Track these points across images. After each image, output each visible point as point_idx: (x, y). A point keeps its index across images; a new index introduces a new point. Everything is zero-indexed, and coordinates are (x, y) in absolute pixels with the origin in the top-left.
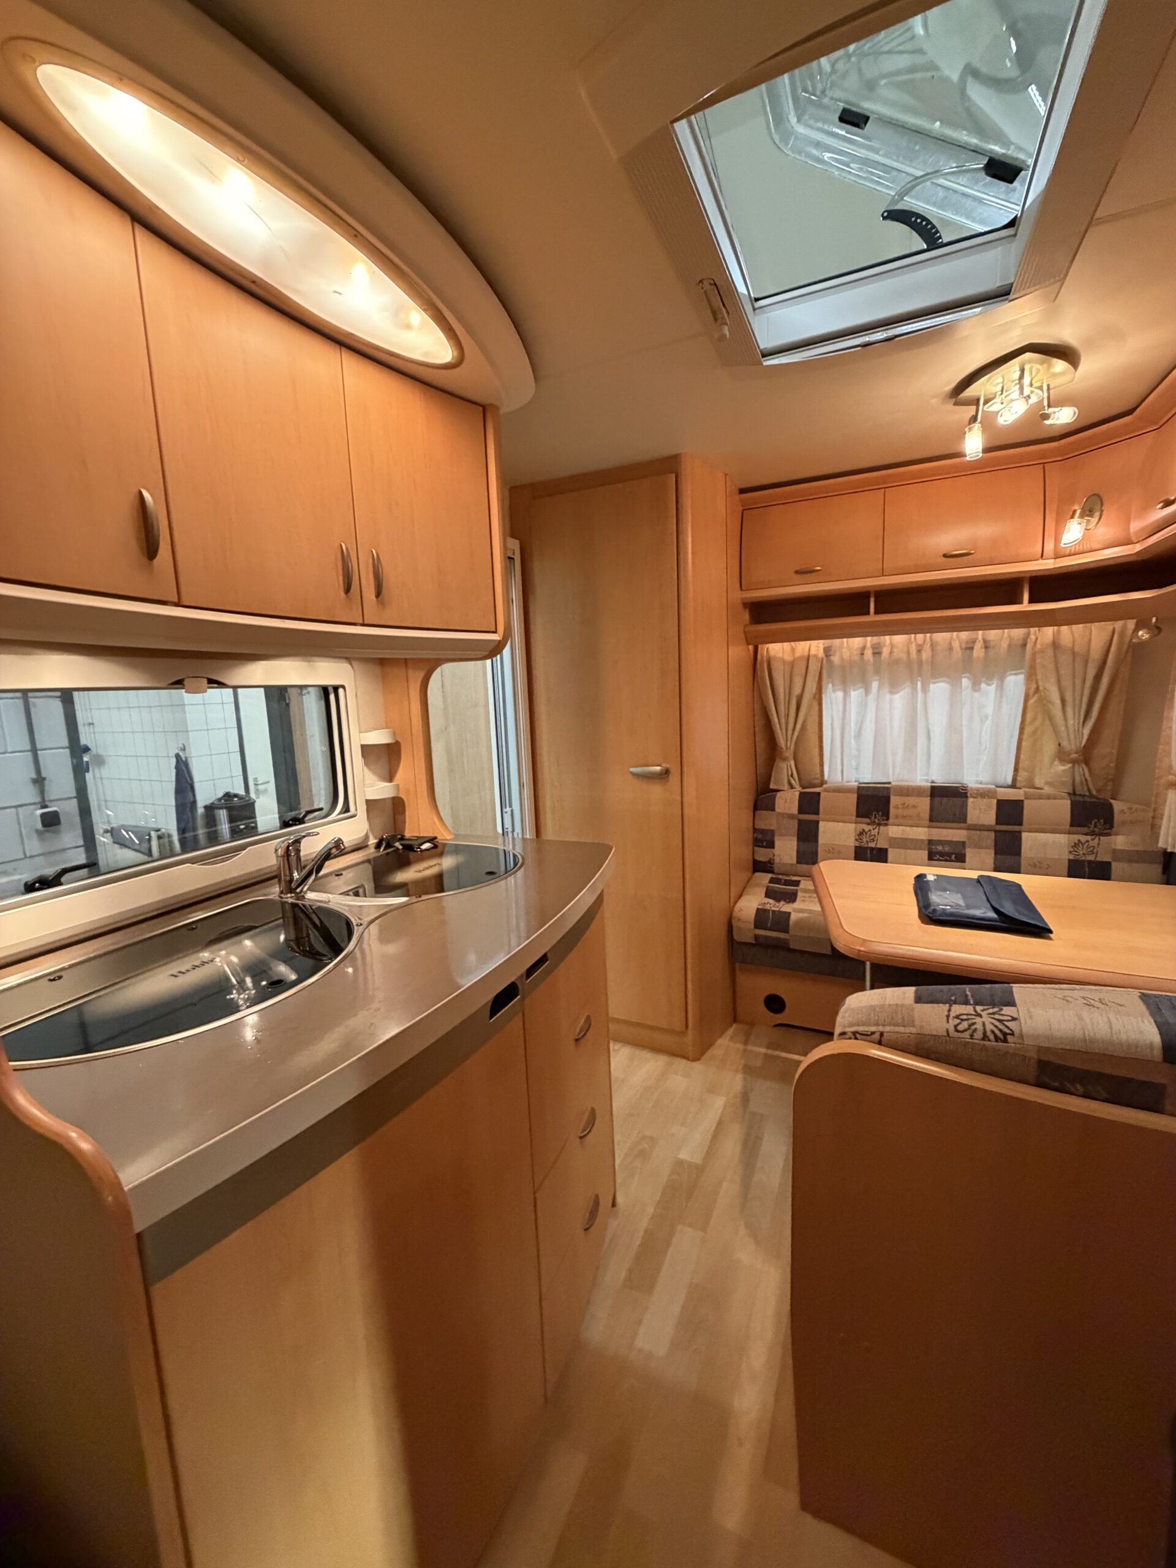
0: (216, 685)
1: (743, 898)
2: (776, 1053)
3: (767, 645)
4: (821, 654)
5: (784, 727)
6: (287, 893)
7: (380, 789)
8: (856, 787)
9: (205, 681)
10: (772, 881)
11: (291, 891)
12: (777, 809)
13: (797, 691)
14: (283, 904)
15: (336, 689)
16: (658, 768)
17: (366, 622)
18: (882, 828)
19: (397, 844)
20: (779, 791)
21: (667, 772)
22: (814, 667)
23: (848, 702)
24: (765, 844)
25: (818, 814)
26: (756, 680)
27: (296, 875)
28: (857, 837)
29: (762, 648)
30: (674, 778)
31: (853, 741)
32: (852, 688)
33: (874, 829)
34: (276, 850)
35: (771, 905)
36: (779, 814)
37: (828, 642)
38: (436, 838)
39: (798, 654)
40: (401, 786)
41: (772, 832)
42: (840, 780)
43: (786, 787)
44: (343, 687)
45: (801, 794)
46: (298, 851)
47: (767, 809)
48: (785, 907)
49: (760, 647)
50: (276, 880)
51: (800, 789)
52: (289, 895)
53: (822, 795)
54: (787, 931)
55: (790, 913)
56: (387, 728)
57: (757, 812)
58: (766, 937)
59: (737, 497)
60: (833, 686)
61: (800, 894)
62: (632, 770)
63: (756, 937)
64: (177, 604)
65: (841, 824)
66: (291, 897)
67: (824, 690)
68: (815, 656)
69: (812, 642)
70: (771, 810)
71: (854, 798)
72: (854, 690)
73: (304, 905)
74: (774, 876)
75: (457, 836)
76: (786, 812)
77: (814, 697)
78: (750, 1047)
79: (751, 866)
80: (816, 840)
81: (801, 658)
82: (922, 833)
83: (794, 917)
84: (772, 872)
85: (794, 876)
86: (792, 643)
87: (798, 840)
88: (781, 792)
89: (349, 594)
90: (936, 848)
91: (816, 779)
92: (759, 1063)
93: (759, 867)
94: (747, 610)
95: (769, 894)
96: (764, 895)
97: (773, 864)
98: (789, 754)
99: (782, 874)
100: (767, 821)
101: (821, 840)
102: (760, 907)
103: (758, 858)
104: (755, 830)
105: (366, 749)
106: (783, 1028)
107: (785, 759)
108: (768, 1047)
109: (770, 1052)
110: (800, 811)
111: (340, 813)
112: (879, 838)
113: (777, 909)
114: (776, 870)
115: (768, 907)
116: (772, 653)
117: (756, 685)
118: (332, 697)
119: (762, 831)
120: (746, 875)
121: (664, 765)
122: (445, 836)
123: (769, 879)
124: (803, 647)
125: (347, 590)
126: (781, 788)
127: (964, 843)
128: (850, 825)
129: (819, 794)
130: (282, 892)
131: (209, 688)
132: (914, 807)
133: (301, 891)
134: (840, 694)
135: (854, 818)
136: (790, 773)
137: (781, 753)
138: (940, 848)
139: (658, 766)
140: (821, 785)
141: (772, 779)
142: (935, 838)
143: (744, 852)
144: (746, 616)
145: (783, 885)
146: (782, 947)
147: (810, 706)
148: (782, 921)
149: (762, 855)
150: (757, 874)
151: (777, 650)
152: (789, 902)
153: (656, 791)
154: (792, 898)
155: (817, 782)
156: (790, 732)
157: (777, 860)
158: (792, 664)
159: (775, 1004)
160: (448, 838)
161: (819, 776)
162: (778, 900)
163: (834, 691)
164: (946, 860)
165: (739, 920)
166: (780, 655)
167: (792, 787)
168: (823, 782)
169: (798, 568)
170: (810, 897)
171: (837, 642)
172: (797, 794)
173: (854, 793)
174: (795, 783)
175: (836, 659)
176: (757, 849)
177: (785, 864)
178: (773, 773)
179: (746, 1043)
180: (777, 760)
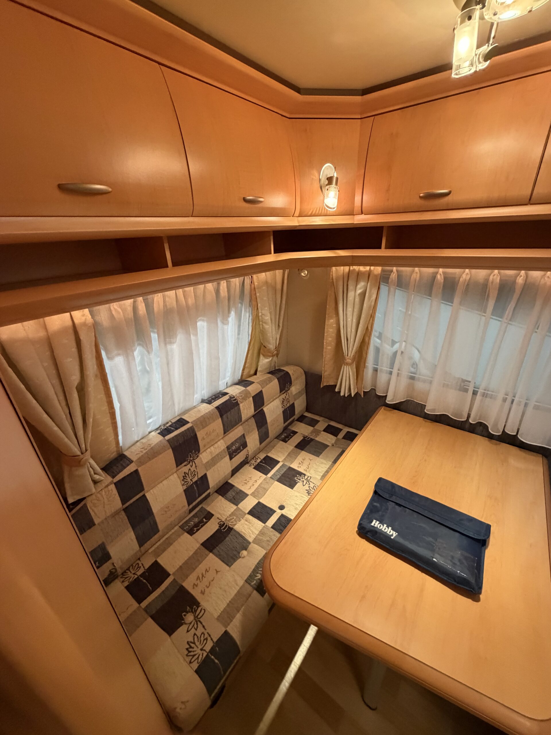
18: (196, 461)
28: (183, 482)
33: (191, 466)
45: (117, 485)
82: (221, 445)
90: (232, 449)
112: (198, 470)
127: (244, 435)
128: (171, 477)
129: (136, 472)
132: (214, 431)
138: (234, 448)
142: (229, 443)
164: (239, 453)
172: (113, 487)
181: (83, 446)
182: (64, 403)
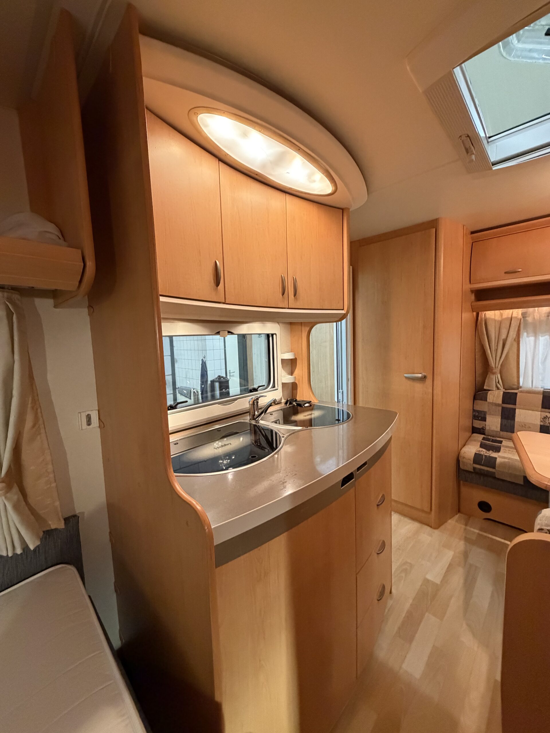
0: (230, 334)
1: (466, 446)
2: (485, 534)
3: (485, 312)
4: (520, 316)
5: (494, 356)
6: (252, 420)
7: (288, 379)
8: (542, 391)
9: (227, 332)
10: (484, 439)
11: (254, 419)
12: (488, 400)
13: (503, 336)
14: (251, 424)
15: (272, 335)
16: (420, 375)
17: (289, 307)
19: (294, 403)
20: (490, 390)
21: (424, 378)
22: (514, 324)
23: (537, 343)
24: (480, 418)
25: (515, 404)
26: (477, 330)
27: (256, 413)
29: (481, 314)
30: (429, 381)
31: (540, 365)
32: (540, 335)
34: (249, 402)
35: (484, 452)
36: (489, 403)
37: (524, 310)
38: (311, 402)
39: (505, 316)
40: (297, 377)
41: (485, 413)
42: (531, 387)
43: (494, 389)
44: (276, 334)
46: (258, 402)
47: (481, 400)
48: (494, 455)
49: (480, 313)
50: (248, 414)
51: (504, 390)
52: (253, 421)
53: (518, 394)
54: (494, 467)
55: (496, 458)
56: (291, 352)
57: (475, 401)
58: (480, 469)
59: (470, 236)
60: (527, 334)
61: (502, 448)
62: (405, 375)
63: (474, 468)
64: (224, 303)
65: (530, 412)
66: (254, 422)
67: (521, 336)
68: (516, 317)
69: (514, 310)
70: (484, 401)
71: (541, 397)
72: (542, 336)
73: (259, 426)
74: (485, 436)
75: (320, 401)
76: (494, 402)
77: (515, 340)
78: (468, 528)
79: (471, 430)
80: (514, 419)
81: (507, 319)
83: (498, 460)
84: (484, 434)
85: (498, 437)
86: (501, 311)
87: (502, 418)
88: (491, 391)
89: (284, 296)
91: (515, 385)
92: (474, 538)
93: (475, 430)
94: (473, 294)
95: (482, 446)
96: (479, 446)
97: (485, 430)
98: (497, 370)
99: (491, 436)
100: (481, 406)
101: (517, 419)
102: (477, 452)
103: (475, 425)
104: (474, 410)
105: (283, 360)
106: (490, 521)
107: (494, 373)
108: (481, 530)
109: (481, 533)
110: (503, 402)
111: (271, 388)
113: (488, 455)
114: (486, 434)
115: (482, 453)
116: (487, 316)
117: (477, 333)
118: (271, 338)
119: (478, 411)
120: (468, 434)
121: (424, 374)
122: (315, 401)
123: (483, 437)
124: (507, 313)
125: (283, 294)
126: (492, 389)
130: (250, 419)
131: (228, 335)
133: (258, 420)
134: (532, 339)
135: (540, 408)
136: (497, 381)
137: (492, 370)
139: (420, 374)
140: (518, 389)
141: (486, 384)
143: (467, 422)
144: (473, 297)
145: (491, 442)
146: (492, 476)
147: (512, 345)
148: (491, 462)
149: (478, 424)
150: (475, 435)
151: (492, 315)
152: (495, 452)
153: (418, 386)
154: (497, 450)
155: (515, 387)
156: (498, 359)
157: (487, 428)
158: (501, 323)
159: (484, 507)
160: (316, 402)
161: (516, 384)
162: (489, 450)
163: (528, 336)
165: (464, 458)
166: (493, 317)
167: (498, 388)
168: (518, 387)
169: (506, 271)
170: (509, 450)
171: (531, 310)
173: (541, 394)
174: (501, 386)
175: (530, 319)
176: (474, 420)
177: (493, 431)
178: (486, 381)
179: (466, 525)
180: (489, 373)
181: (497, 365)
182: (496, 344)
